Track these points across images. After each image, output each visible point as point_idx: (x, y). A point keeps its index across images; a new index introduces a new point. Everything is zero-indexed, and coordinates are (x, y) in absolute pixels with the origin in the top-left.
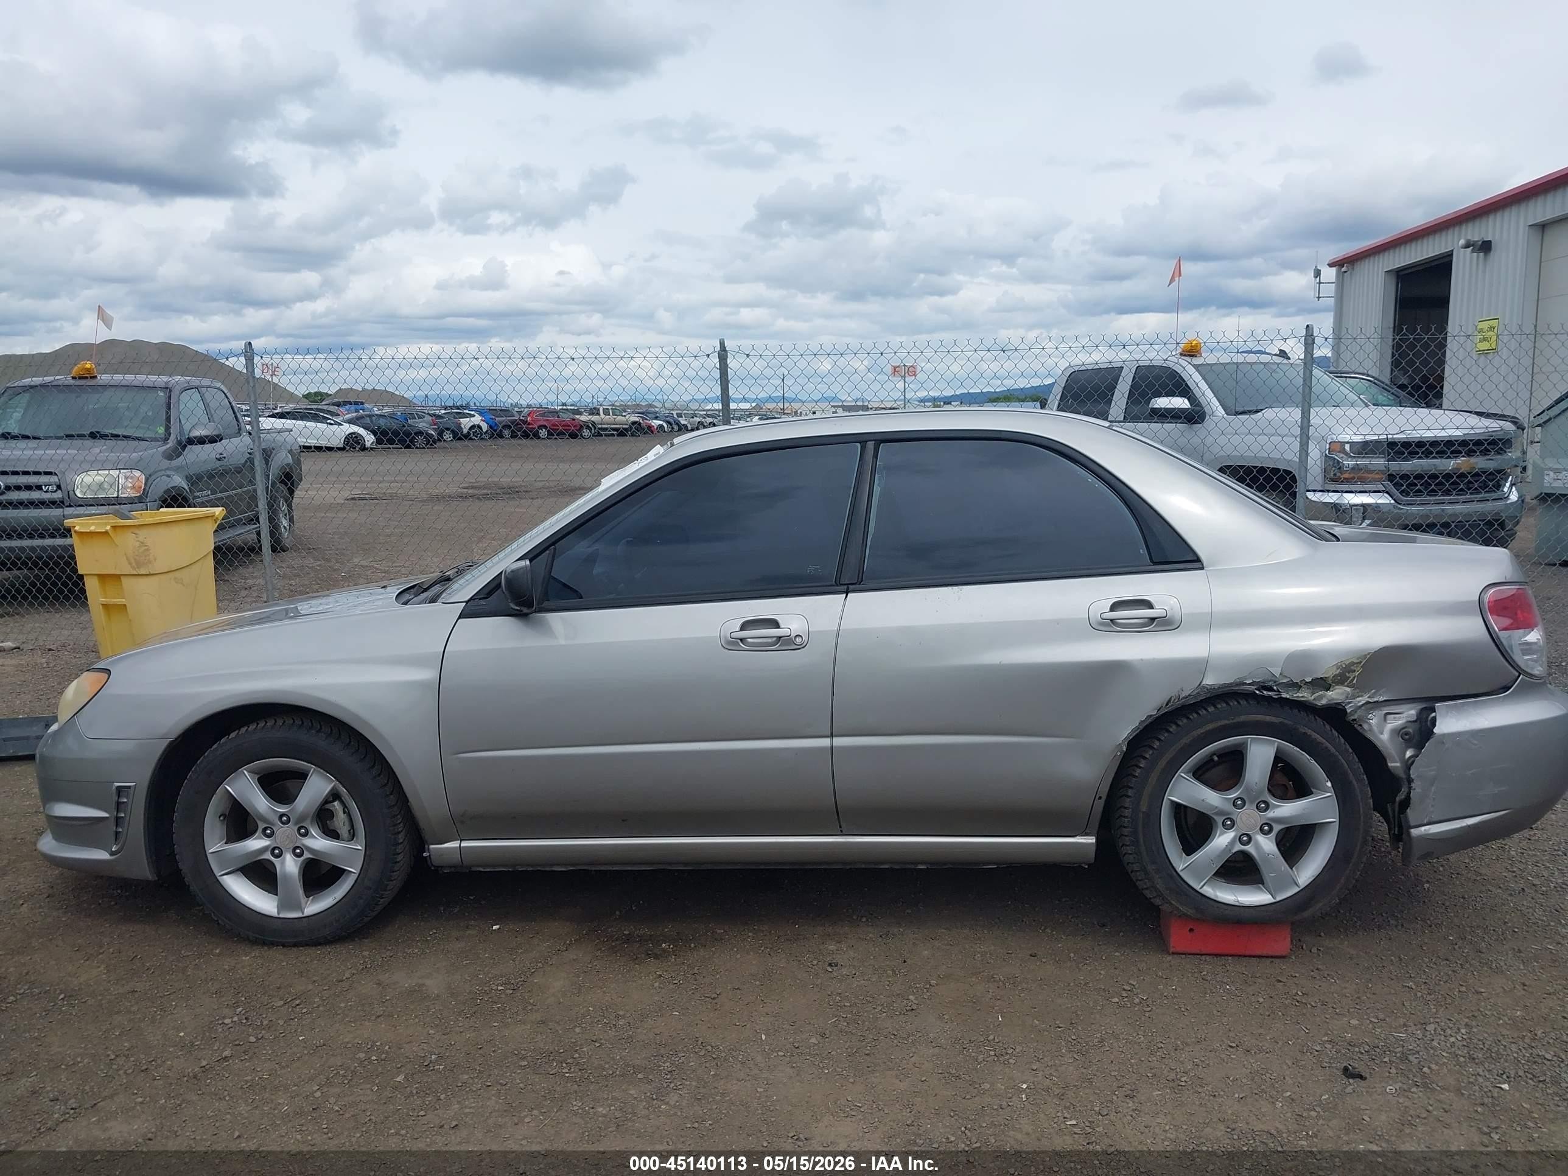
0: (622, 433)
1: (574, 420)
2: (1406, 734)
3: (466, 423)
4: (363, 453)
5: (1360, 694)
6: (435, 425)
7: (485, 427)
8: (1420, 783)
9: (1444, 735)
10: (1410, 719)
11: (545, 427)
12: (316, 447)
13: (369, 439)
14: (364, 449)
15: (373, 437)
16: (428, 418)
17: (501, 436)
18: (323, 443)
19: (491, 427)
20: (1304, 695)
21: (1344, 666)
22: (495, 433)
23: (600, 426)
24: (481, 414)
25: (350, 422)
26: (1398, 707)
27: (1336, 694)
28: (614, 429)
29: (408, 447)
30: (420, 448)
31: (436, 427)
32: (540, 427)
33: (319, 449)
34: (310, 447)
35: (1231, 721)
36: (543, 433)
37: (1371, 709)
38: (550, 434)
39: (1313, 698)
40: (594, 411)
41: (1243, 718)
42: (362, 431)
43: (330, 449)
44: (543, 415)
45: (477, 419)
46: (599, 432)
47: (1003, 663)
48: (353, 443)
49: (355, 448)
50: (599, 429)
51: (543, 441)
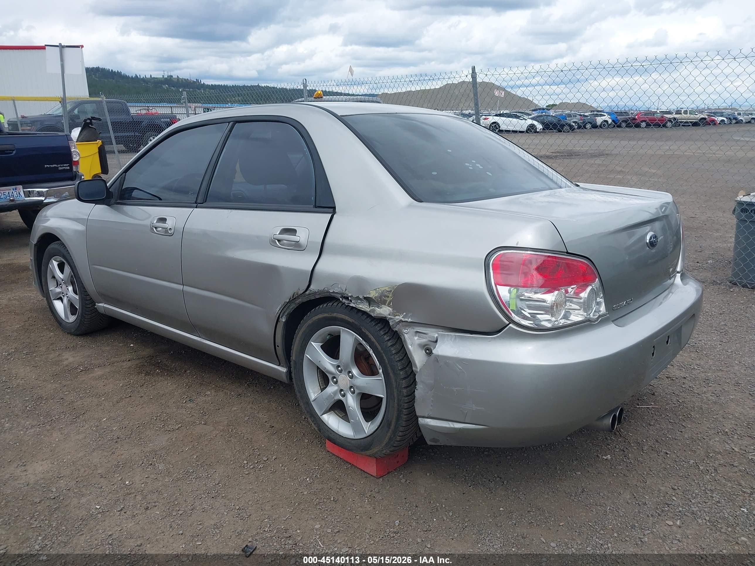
0: (695, 124)
1: (663, 117)
2: (428, 350)
3: (599, 120)
4: (535, 134)
5: (398, 314)
6: (581, 120)
7: (610, 121)
8: (421, 386)
9: (438, 356)
10: (430, 339)
11: (645, 121)
12: (513, 131)
13: (539, 127)
14: (536, 132)
15: (541, 126)
16: (578, 117)
17: (619, 126)
18: (518, 129)
19: (613, 121)
20: (364, 307)
21: (380, 292)
22: (616, 124)
23: (680, 121)
24: (609, 114)
25: (533, 119)
26: (424, 329)
27: (384, 311)
28: (691, 122)
29: (560, 131)
30: (566, 132)
31: (582, 121)
32: (642, 121)
33: (515, 132)
34: (510, 131)
35: (330, 315)
36: (643, 124)
37: (406, 326)
38: (648, 125)
39: (369, 310)
40: (678, 112)
41: (335, 315)
42: (535, 123)
43: (521, 132)
44: (645, 114)
45: (607, 118)
46: (677, 123)
47: (235, 257)
48: (531, 129)
49: (531, 132)
50: (680, 122)
51: (643, 129)
